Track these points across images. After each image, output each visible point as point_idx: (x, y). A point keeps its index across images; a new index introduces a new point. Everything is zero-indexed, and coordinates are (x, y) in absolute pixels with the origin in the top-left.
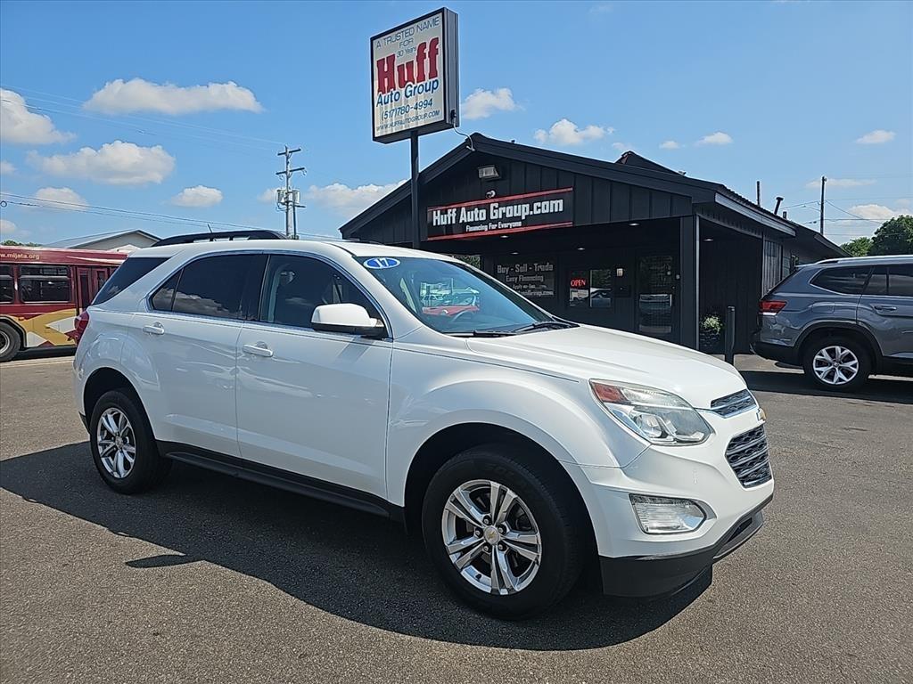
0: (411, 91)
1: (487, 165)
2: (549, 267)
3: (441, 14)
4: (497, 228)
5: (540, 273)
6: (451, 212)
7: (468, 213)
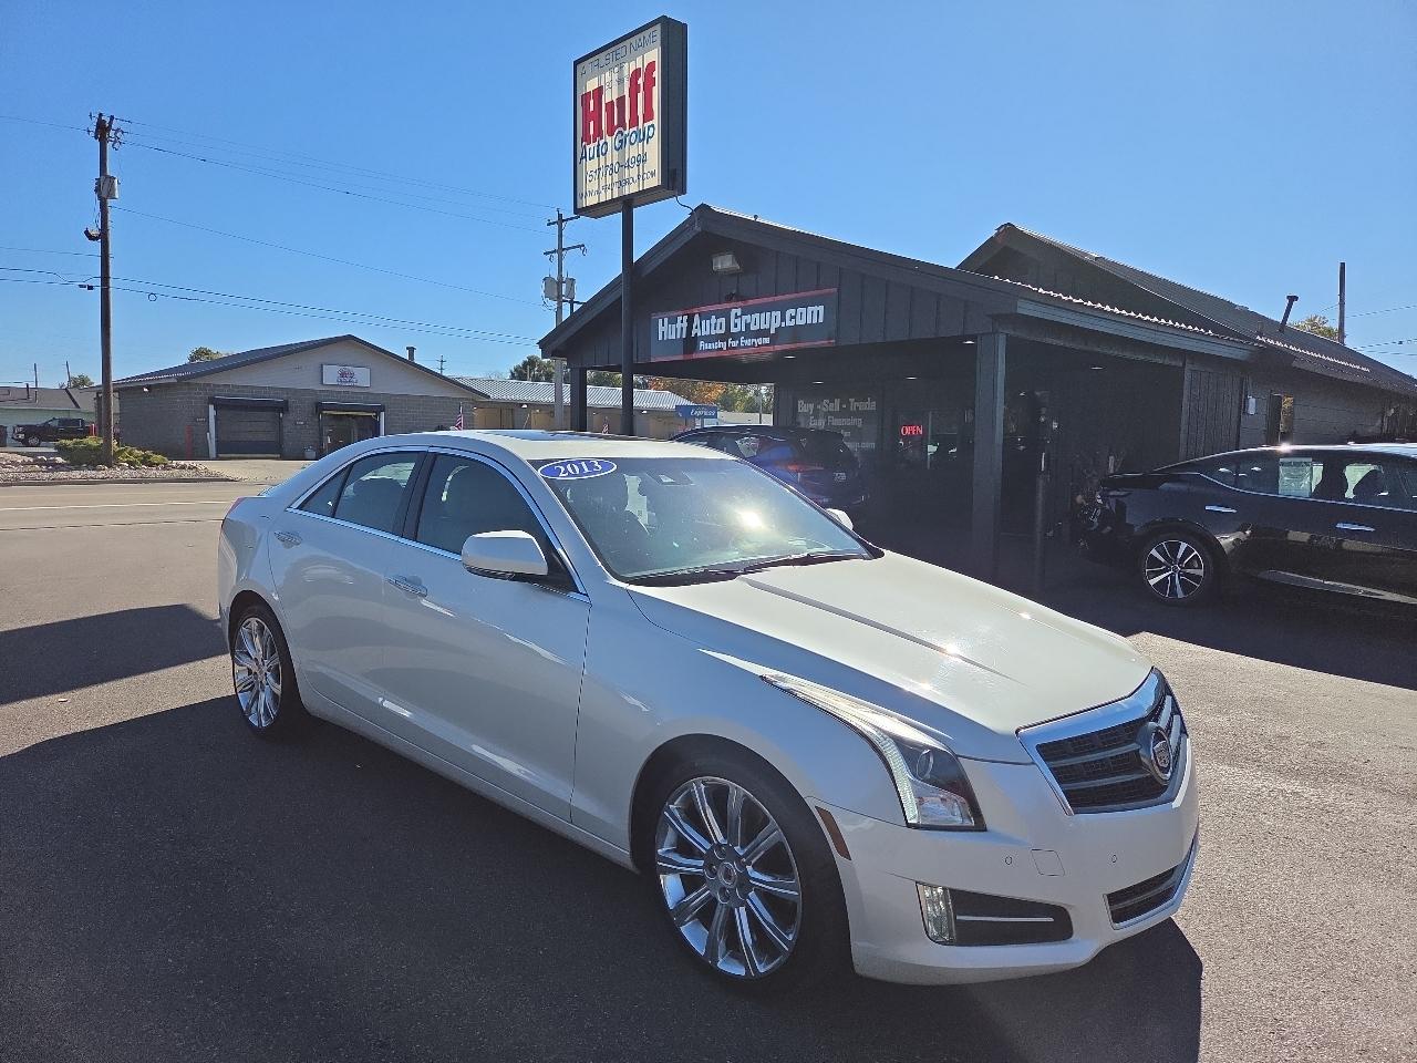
1: (724, 251)
2: (870, 405)
3: (660, 25)
4: (739, 347)
5: (858, 414)
6: (682, 322)
7: (704, 322)
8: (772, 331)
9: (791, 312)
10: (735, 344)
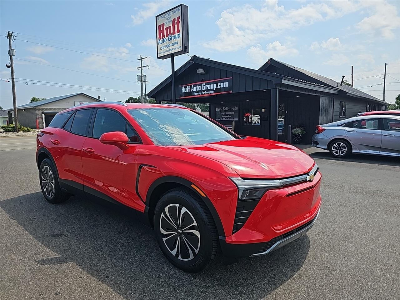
0: (170, 38)
1: (200, 68)
2: (236, 108)
3: (180, 7)
4: (205, 94)
5: (233, 111)
6: (188, 87)
7: (194, 87)
8: (214, 89)
9: (219, 84)
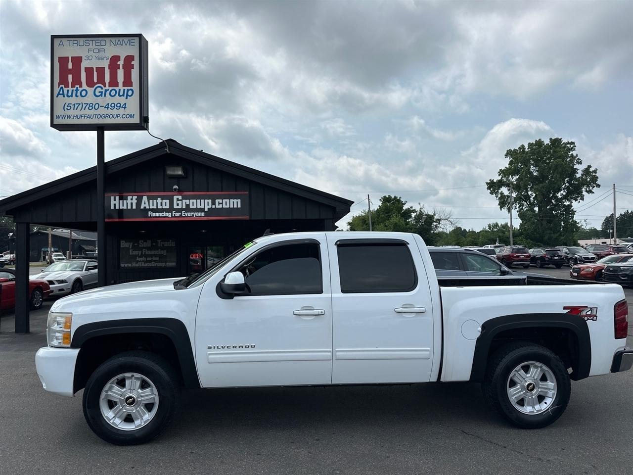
0: (101, 92)
1: (176, 165)
2: (171, 244)
3: (137, 38)
4: (181, 216)
6: (132, 199)
7: (151, 201)
8: (206, 210)
9: (217, 201)
10: (178, 214)
